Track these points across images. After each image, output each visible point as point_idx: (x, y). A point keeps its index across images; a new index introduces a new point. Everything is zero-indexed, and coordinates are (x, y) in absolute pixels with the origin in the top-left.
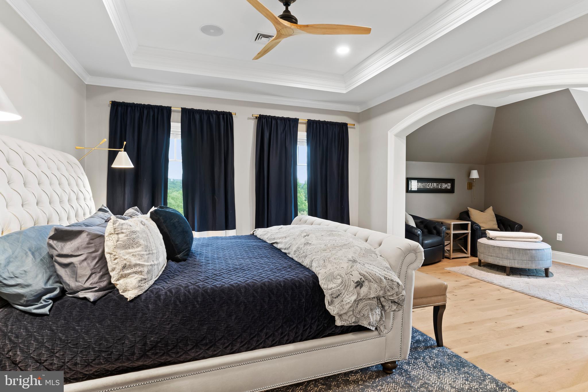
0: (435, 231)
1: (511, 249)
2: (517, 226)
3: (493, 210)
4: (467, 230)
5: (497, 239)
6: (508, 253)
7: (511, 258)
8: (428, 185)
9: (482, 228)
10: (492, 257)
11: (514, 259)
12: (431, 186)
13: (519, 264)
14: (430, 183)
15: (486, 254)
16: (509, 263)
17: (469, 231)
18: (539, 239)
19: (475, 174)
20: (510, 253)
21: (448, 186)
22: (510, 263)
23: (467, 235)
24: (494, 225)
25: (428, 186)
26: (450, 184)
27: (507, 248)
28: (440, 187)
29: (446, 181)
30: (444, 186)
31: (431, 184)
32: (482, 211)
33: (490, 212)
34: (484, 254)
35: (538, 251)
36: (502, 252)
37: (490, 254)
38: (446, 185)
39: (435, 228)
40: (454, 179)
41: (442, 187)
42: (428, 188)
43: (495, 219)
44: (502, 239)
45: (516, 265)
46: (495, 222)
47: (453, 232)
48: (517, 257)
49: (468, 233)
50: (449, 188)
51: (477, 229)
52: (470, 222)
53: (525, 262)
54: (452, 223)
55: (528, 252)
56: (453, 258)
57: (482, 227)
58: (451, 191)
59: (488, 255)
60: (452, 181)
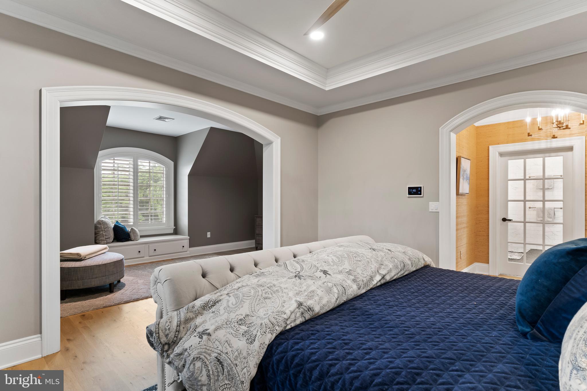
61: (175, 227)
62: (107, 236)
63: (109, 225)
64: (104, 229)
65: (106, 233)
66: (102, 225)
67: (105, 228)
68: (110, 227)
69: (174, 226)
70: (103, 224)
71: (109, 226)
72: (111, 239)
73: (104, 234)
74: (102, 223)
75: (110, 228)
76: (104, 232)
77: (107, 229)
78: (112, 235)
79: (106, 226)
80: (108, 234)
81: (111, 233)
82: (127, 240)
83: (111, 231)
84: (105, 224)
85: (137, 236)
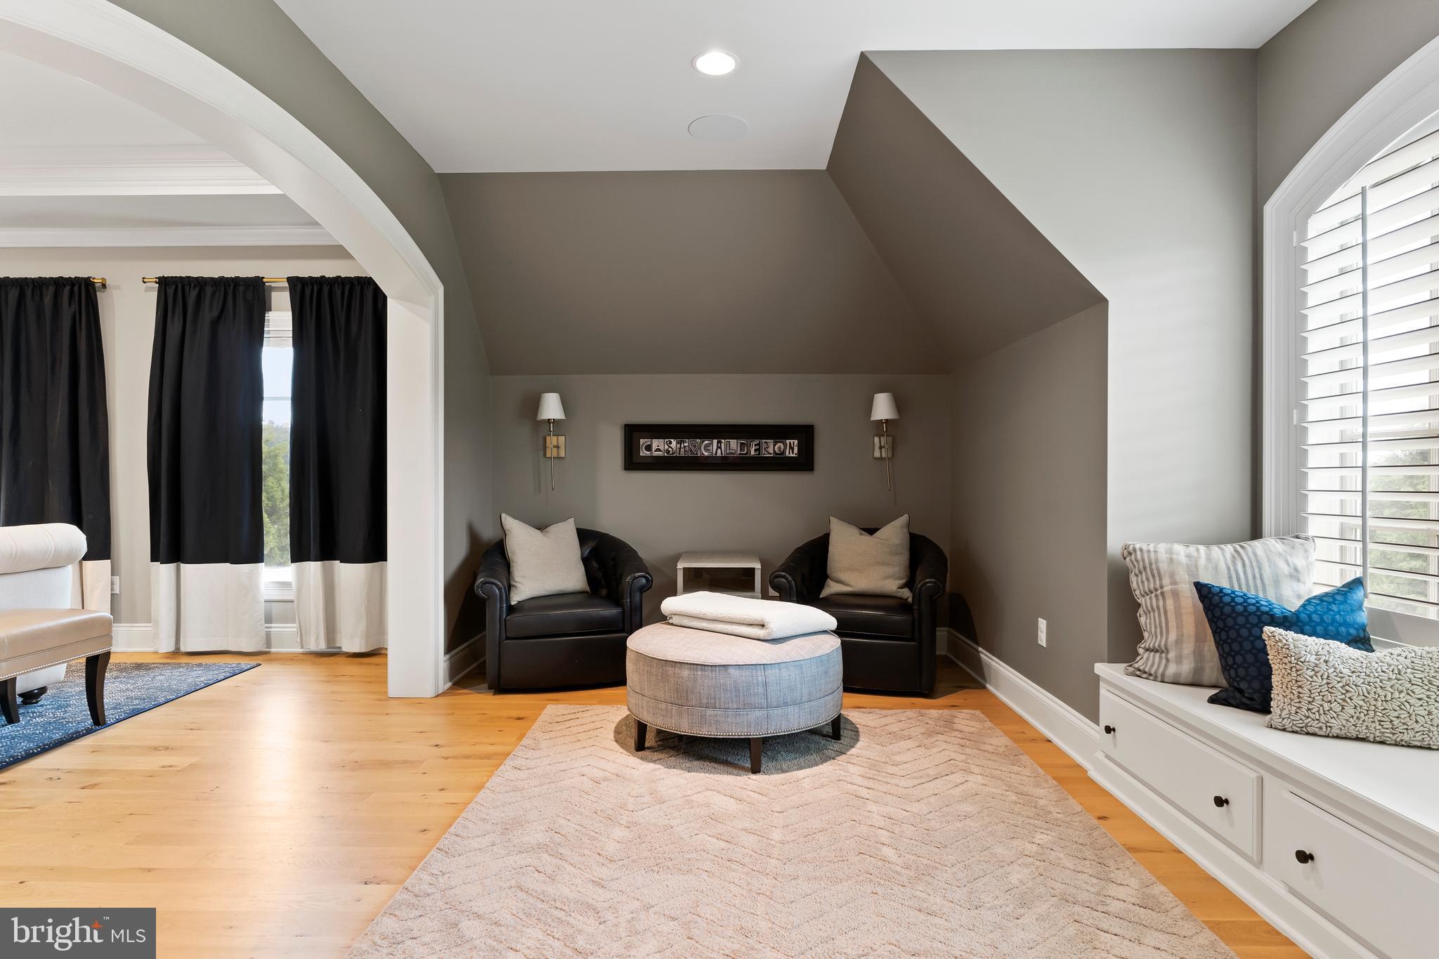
2: (923, 585)
3: (908, 527)
5: (675, 620)
8: (707, 446)
12: (718, 447)
14: (715, 442)
19: (883, 409)
21: (791, 448)
25: (706, 450)
26: (796, 442)
28: (755, 450)
29: (779, 432)
30: (772, 448)
31: (719, 442)
32: (869, 531)
38: (779, 444)
40: (813, 426)
41: (764, 452)
42: (706, 454)
50: (791, 455)
58: (804, 463)
60: (805, 434)
63: (1173, 582)
71: (1167, 588)
72: (1179, 660)
75: (1176, 602)
77: (1151, 599)
78: (1179, 641)
79: (1147, 579)
80: (1156, 628)
81: (1172, 624)
82: (1245, 700)
83: (1178, 615)
84: (1145, 568)
85: (1291, 700)
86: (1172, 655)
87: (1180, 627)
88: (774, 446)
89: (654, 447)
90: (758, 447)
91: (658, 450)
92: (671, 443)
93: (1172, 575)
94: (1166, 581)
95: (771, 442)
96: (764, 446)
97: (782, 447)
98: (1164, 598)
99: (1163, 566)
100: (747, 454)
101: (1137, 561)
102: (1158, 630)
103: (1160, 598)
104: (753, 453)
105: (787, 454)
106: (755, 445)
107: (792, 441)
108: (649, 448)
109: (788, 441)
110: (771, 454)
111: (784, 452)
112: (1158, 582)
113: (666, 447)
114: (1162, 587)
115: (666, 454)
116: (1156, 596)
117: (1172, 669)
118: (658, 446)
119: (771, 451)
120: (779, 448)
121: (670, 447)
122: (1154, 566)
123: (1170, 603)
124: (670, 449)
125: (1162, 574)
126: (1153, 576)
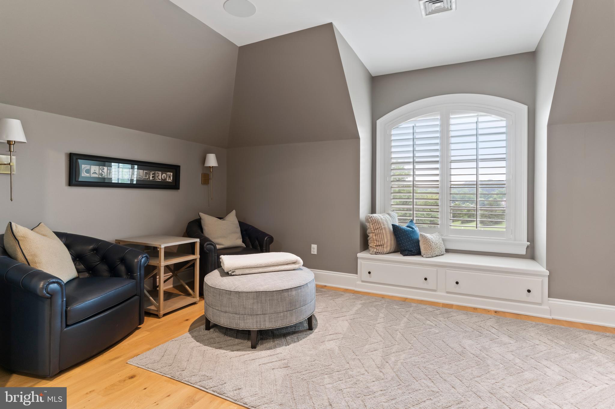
0: (122, 268)
1: (259, 295)
2: (267, 239)
3: (237, 216)
4: (193, 253)
5: (237, 272)
6: (253, 303)
7: (259, 313)
9: (218, 247)
10: (227, 315)
11: (264, 313)
13: (272, 321)
15: (217, 308)
16: (255, 324)
17: (197, 256)
18: (299, 263)
19: (212, 161)
20: (258, 303)
21: (169, 177)
22: (257, 322)
23: (194, 263)
24: (237, 239)
26: (172, 174)
27: (252, 293)
28: (153, 177)
29: (163, 167)
30: (160, 176)
32: (220, 218)
33: (232, 219)
34: (214, 307)
35: (300, 289)
36: (243, 302)
37: (224, 309)
38: (164, 175)
39: (123, 260)
40: (180, 166)
41: (157, 178)
43: (239, 230)
44: (246, 271)
45: (268, 325)
46: (239, 235)
47: (163, 263)
48: (268, 309)
49: (196, 259)
50: (169, 181)
51: (210, 250)
52: (198, 240)
53: (282, 314)
54: (163, 246)
55: (286, 294)
56: (165, 315)
57: (219, 244)
58: (175, 186)
59: (220, 309)
60: (175, 169)
61: (529, 243)
62: (378, 241)
63: (384, 225)
64: (374, 230)
65: (377, 237)
66: (371, 224)
67: (376, 229)
68: (385, 228)
69: (528, 241)
70: (372, 222)
71: (383, 227)
72: (387, 247)
73: (374, 237)
74: (371, 220)
75: (385, 230)
76: (374, 234)
77: (378, 230)
78: (387, 242)
79: (377, 225)
80: (380, 239)
81: (385, 237)
82: (412, 253)
83: (386, 234)
84: (376, 222)
85: (430, 250)
86: (385, 246)
87: (387, 238)
88: (162, 175)
89: (92, 171)
90: (153, 175)
91: (95, 173)
92: (103, 169)
93: (383, 223)
94: (382, 225)
95: (160, 173)
96: (157, 175)
97: (165, 176)
98: (382, 230)
99: (380, 220)
100: (148, 179)
101: (373, 220)
102: (381, 239)
103: (381, 230)
104: (151, 178)
105: (168, 180)
106: (153, 174)
107: (170, 173)
108: (88, 171)
109: (168, 173)
110: (160, 180)
111: (166, 179)
112: (380, 225)
113: (101, 172)
114: (381, 227)
115: (100, 176)
116: (380, 230)
117: (385, 250)
118: (95, 170)
119: (160, 178)
120: (164, 176)
121: (103, 171)
122: (378, 221)
123: (384, 231)
124: (103, 173)
125: (381, 223)
126: (378, 224)
